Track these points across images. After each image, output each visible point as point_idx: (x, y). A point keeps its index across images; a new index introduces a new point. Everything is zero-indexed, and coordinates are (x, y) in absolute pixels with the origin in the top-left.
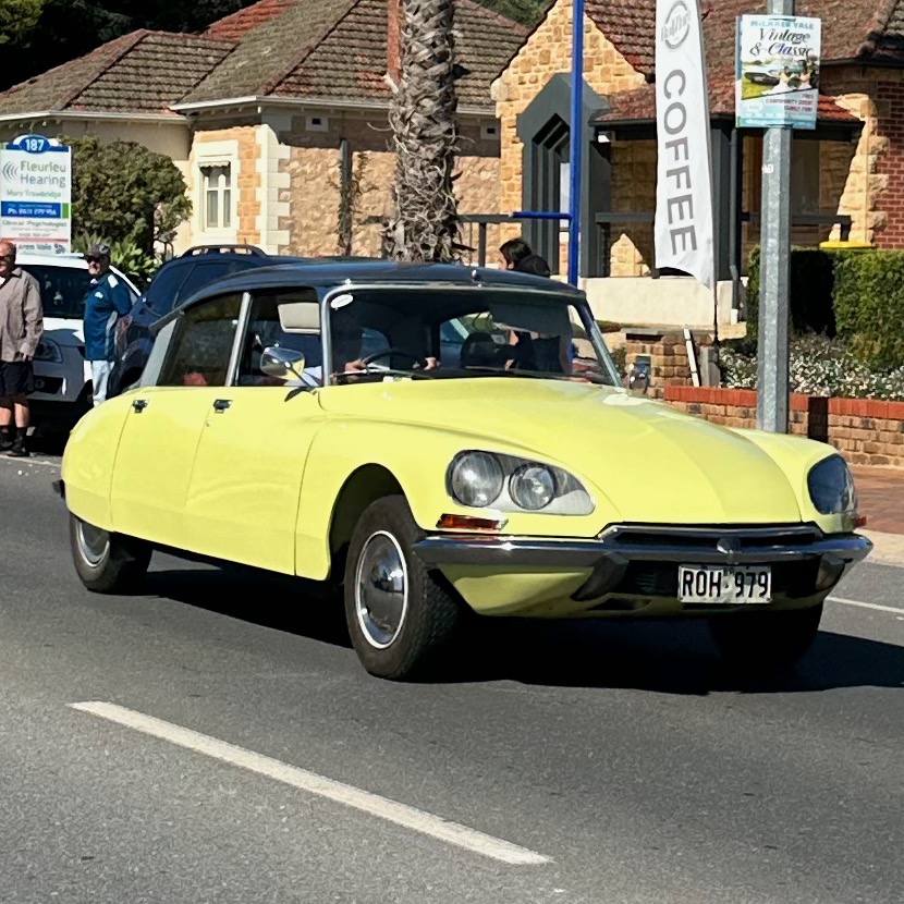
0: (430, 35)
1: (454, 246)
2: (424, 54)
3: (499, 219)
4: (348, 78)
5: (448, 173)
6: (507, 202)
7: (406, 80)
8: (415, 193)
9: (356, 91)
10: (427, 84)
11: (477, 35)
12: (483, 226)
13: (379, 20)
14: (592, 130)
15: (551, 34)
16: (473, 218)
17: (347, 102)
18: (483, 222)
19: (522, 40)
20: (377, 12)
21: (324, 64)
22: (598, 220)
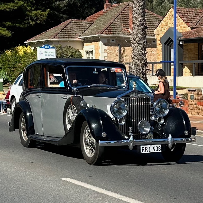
0: (140, 19)
2: (138, 24)
3: (156, 63)
4: (120, 30)
5: (145, 52)
6: (158, 59)
7: (134, 30)
8: (137, 57)
9: (122, 33)
10: (139, 31)
11: (150, 19)
12: (153, 64)
13: (127, 16)
14: (178, 41)
15: (168, 18)
17: (120, 36)
18: (153, 63)
19: (161, 20)
20: (127, 14)
21: (114, 27)
22: (180, 63)
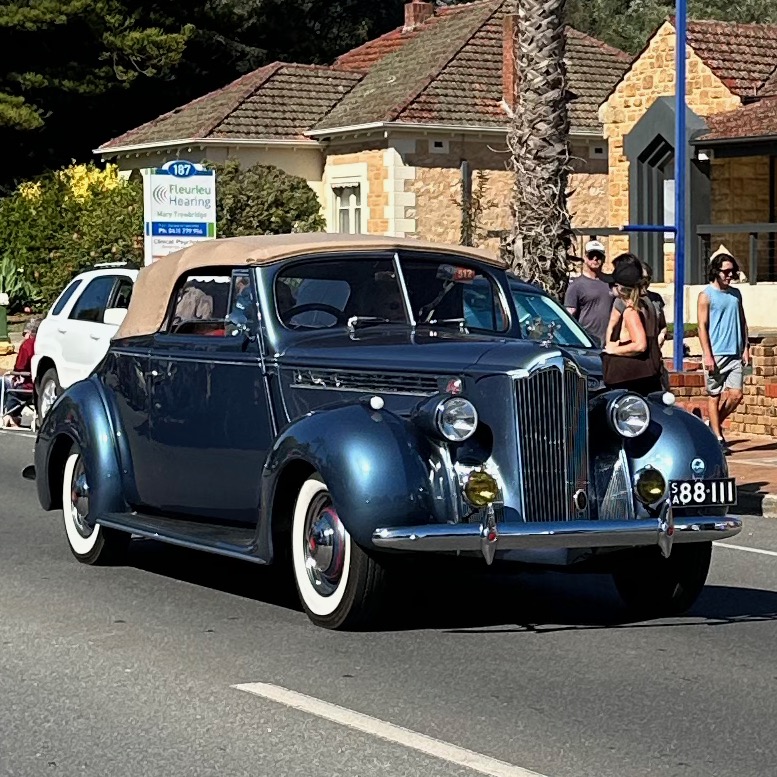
0: (544, 64)
2: (539, 81)
3: (607, 232)
5: (562, 190)
6: (614, 216)
7: (523, 105)
8: (532, 209)
9: (474, 116)
10: (542, 109)
11: (584, 62)
13: (495, 50)
14: (693, 148)
15: (653, 60)
16: (584, 231)
18: (593, 234)
19: (627, 66)
20: (493, 42)
21: (444, 92)
22: (698, 232)
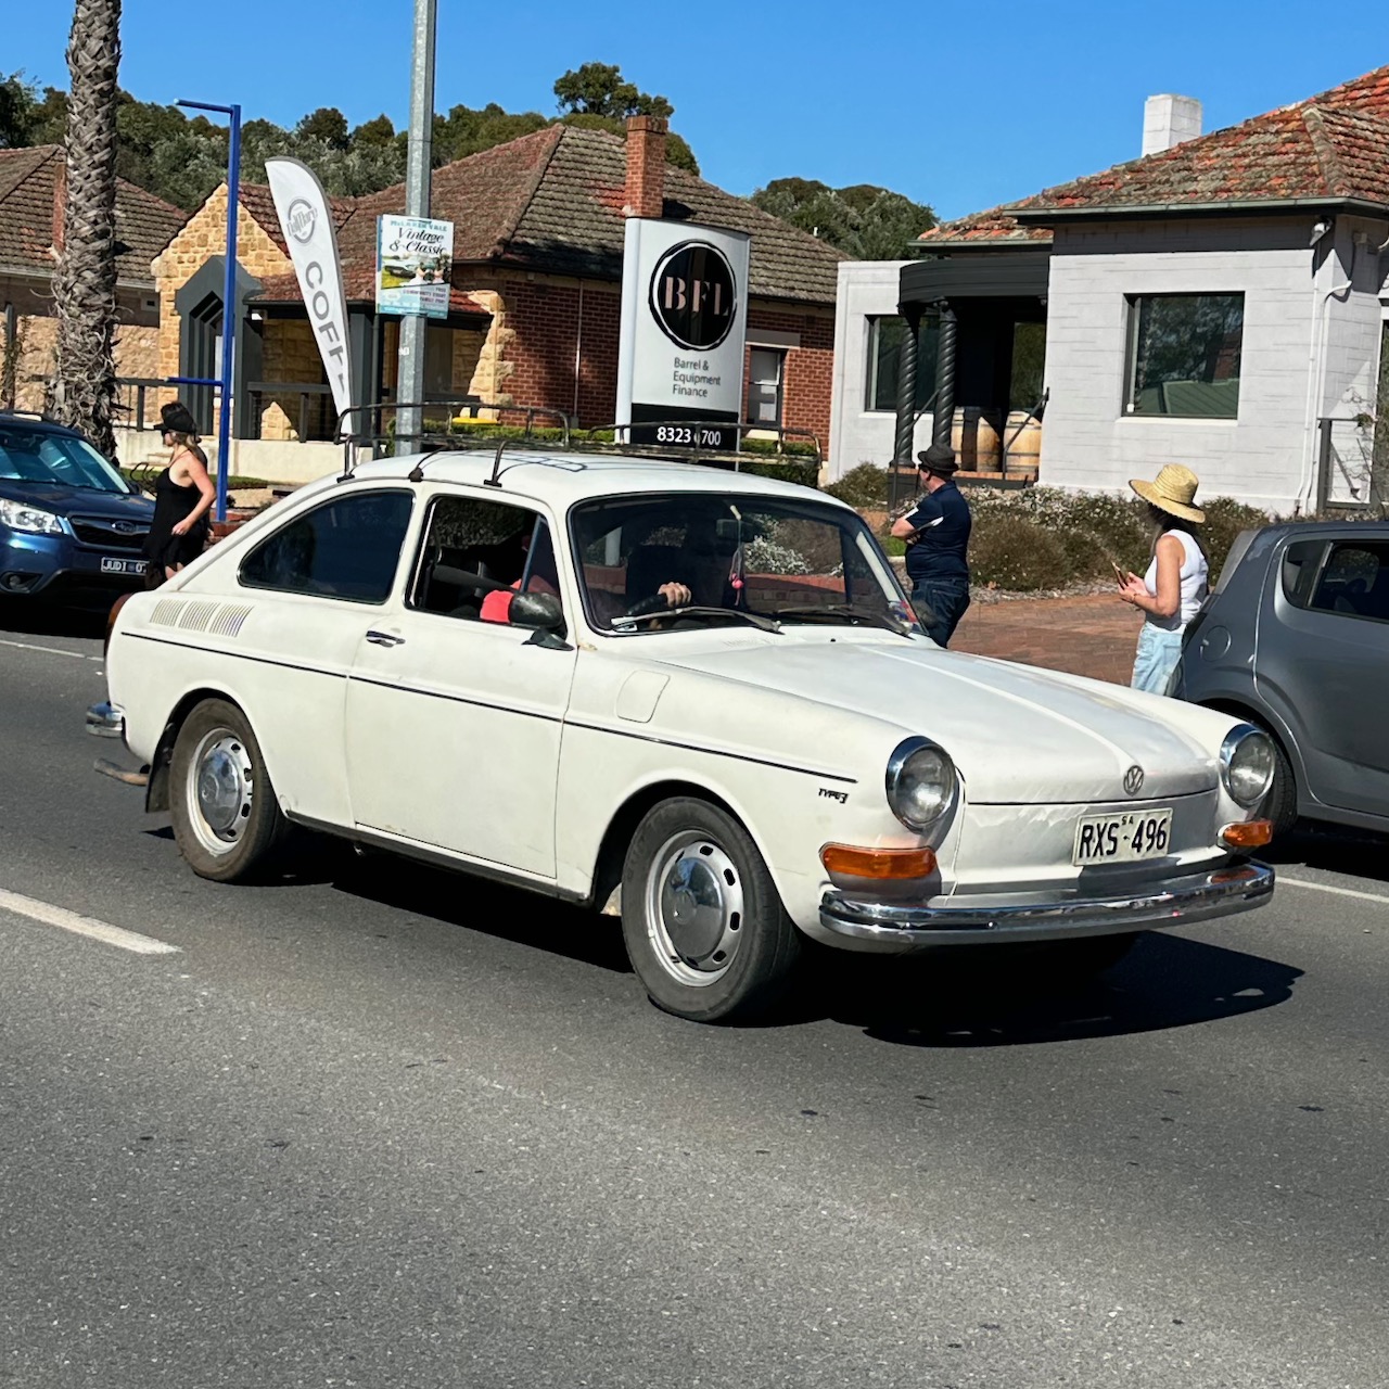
0: (92, 214)
1: (112, 406)
2: (86, 230)
3: (156, 383)
4: (14, 248)
5: (108, 339)
6: (164, 368)
7: (69, 253)
8: (76, 356)
9: (20, 260)
10: (88, 258)
11: (139, 216)
12: (142, 389)
13: (46, 196)
14: (246, 308)
15: (209, 220)
16: (131, 382)
17: (12, 270)
18: (142, 385)
19: (182, 223)
20: (44, 189)
22: (249, 388)
